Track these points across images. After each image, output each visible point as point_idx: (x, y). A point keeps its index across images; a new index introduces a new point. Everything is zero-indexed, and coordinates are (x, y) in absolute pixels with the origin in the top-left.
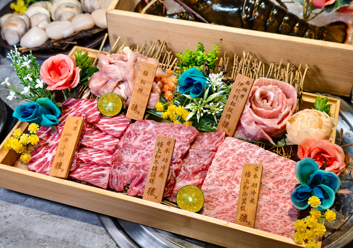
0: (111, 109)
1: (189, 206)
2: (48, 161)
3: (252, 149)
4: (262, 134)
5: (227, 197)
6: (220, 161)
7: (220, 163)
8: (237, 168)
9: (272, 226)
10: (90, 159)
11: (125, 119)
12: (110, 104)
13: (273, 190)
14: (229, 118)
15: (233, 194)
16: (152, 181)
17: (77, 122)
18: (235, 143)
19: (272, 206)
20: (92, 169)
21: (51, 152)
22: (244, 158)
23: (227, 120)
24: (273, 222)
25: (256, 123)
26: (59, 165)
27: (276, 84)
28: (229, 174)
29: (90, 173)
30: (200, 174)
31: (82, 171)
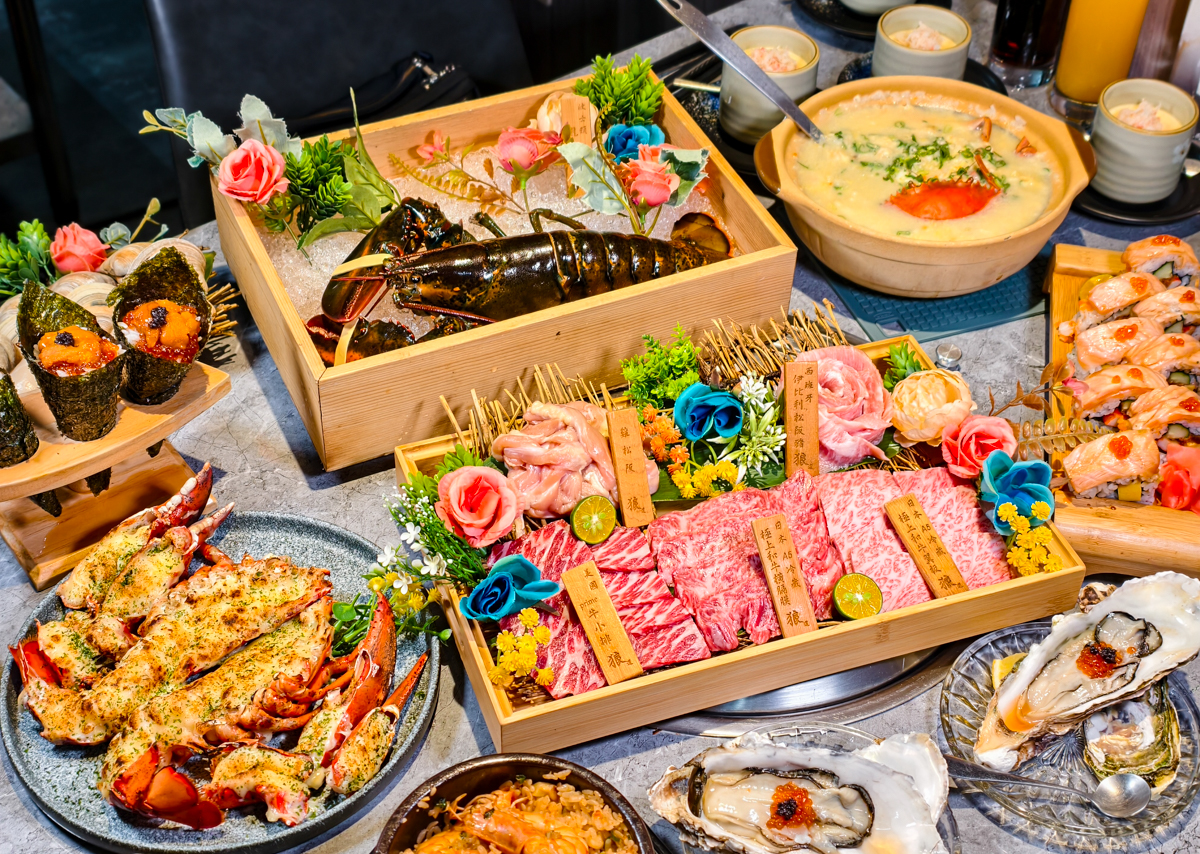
0: (600, 526)
1: (864, 609)
2: (580, 666)
3: (869, 479)
4: (866, 447)
5: (896, 568)
6: (838, 520)
7: (841, 523)
8: (872, 518)
9: (982, 575)
10: (651, 624)
11: (629, 532)
12: (595, 518)
13: (947, 524)
14: (802, 445)
15: (902, 559)
16: (786, 601)
17: (588, 574)
18: (834, 482)
19: (963, 546)
20: (663, 638)
21: (571, 649)
22: (872, 497)
23: (801, 450)
24: (980, 568)
25: (851, 433)
26: (616, 658)
27: (826, 356)
28: (870, 534)
29: (669, 647)
30: (829, 555)
31: (652, 649)
